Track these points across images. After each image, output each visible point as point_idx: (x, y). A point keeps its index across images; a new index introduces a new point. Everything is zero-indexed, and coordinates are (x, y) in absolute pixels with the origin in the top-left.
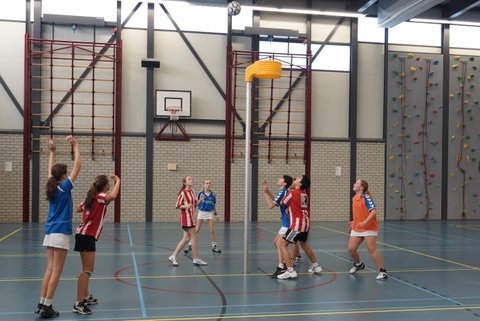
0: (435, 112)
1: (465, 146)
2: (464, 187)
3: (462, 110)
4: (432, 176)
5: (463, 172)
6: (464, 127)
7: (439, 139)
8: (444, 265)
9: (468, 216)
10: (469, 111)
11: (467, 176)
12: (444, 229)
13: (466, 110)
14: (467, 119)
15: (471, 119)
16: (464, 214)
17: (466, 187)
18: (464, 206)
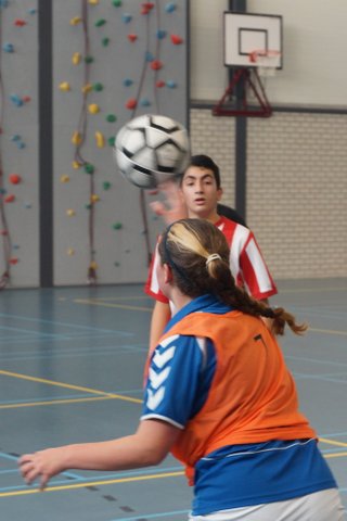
0: (20, 24)
1: (92, 108)
2: (91, 207)
3: (85, 20)
4: (17, 181)
5: (91, 171)
6: (89, 61)
7: (32, 91)
8: (49, 392)
9: (105, 276)
10: (101, 23)
11: (99, 180)
12: (47, 308)
13: (93, 20)
14: (96, 44)
15: (106, 42)
16: (92, 273)
17: (97, 206)
18: (93, 252)
